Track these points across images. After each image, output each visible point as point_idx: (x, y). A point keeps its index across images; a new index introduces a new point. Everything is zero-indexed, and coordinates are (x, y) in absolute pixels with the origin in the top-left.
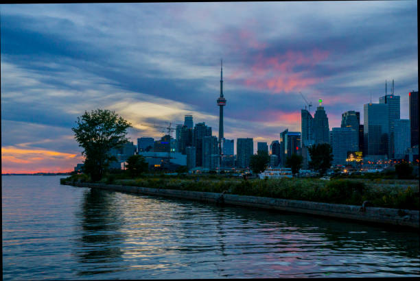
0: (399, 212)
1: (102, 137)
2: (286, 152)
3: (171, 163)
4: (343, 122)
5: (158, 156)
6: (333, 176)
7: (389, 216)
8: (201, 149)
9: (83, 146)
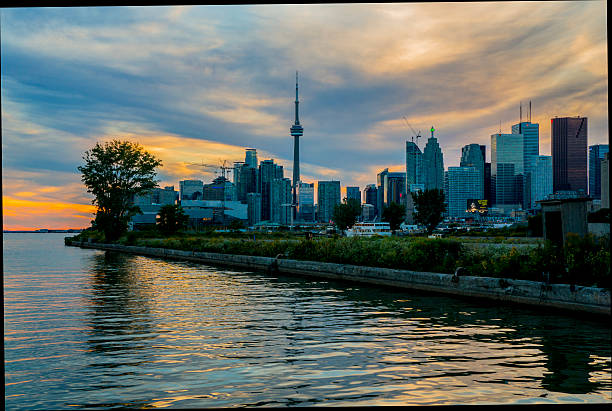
0: (500, 281)
1: (121, 180)
2: (385, 201)
3: (225, 216)
4: (463, 159)
5: (207, 205)
6: (446, 234)
7: (487, 287)
8: (268, 196)
9: (94, 192)
